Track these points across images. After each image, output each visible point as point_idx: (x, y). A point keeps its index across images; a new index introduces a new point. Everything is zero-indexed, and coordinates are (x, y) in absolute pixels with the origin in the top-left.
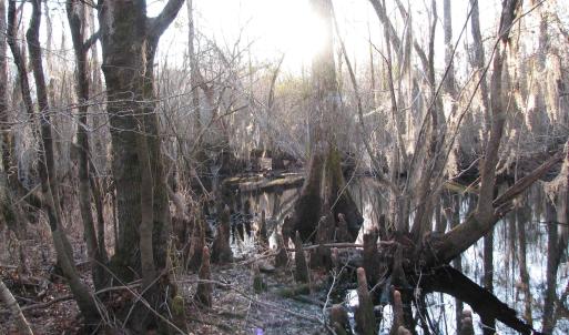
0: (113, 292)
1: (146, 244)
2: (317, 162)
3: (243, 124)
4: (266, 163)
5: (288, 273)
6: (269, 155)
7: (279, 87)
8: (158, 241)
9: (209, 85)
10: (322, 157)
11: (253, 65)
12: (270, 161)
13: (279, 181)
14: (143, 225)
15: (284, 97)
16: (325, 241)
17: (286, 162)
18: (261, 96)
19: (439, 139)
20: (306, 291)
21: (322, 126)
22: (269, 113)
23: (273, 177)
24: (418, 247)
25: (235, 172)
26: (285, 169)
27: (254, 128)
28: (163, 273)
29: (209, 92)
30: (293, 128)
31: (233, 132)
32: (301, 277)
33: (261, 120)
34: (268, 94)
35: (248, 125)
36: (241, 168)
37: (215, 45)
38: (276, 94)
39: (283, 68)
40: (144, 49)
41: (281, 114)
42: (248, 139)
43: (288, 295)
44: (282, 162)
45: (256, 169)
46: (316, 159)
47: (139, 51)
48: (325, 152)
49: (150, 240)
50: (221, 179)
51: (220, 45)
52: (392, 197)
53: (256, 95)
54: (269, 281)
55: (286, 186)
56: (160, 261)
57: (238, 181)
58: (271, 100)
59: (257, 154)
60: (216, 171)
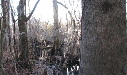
0: (20, 62)
1: (25, 54)
2: (55, 42)
3: (40, 35)
4: (45, 43)
5: (49, 62)
6: (46, 41)
7: (48, 27)
8: (27, 54)
9: (33, 26)
10: (56, 41)
11: (42, 22)
12: (46, 43)
13: (48, 47)
14: (25, 51)
15: (49, 29)
16: (55, 56)
17: (49, 43)
18: (44, 29)
19: (76, 38)
20: (52, 64)
21: (56, 35)
22: (46, 33)
23: (46, 46)
24: (72, 57)
25: (38, 45)
26: (49, 44)
27: (42, 36)
28: (28, 59)
29: (33, 28)
30: (51, 36)
31: (38, 37)
32: (51, 62)
33: (44, 34)
34: (45, 29)
35: (41, 35)
36: (40, 44)
37: (34, 18)
38: (47, 28)
39: (49, 23)
40: (26, 23)
41: (48, 33)
42: (41, 38)
43: (48, 65)
44: (48, 43)
45: (43, 44)
46: (54, 42)
47: (25, 23)
48: (56, 40)
49: (26, 54)
50: (35, 46)
51: (36, 18)
52: (67, 48)
53: (43, 29)
54: (45, 63)
55: (49, 48)
56: (28, 57)
57: (39, 47)
58: (46, 30)
59: (43, 41)
60: (34, 45)
